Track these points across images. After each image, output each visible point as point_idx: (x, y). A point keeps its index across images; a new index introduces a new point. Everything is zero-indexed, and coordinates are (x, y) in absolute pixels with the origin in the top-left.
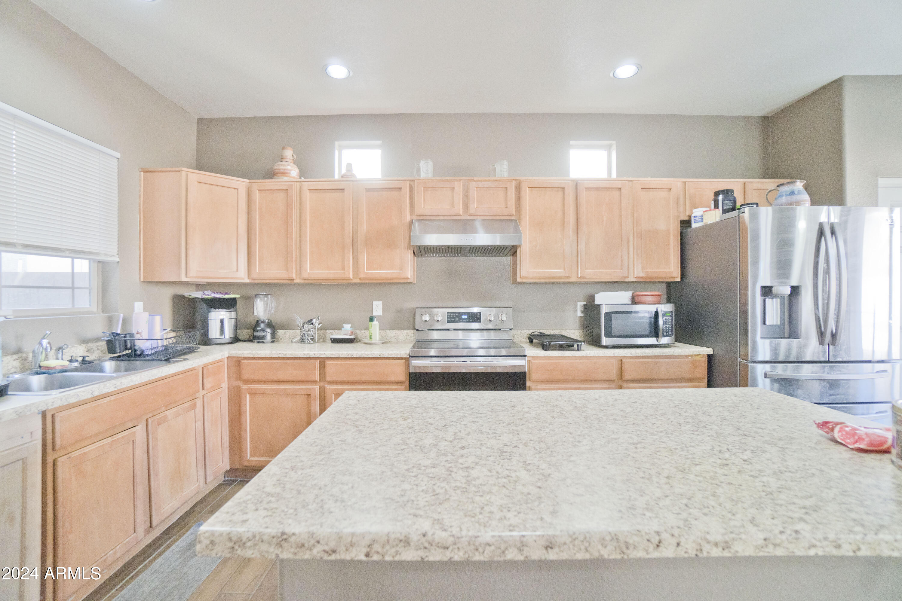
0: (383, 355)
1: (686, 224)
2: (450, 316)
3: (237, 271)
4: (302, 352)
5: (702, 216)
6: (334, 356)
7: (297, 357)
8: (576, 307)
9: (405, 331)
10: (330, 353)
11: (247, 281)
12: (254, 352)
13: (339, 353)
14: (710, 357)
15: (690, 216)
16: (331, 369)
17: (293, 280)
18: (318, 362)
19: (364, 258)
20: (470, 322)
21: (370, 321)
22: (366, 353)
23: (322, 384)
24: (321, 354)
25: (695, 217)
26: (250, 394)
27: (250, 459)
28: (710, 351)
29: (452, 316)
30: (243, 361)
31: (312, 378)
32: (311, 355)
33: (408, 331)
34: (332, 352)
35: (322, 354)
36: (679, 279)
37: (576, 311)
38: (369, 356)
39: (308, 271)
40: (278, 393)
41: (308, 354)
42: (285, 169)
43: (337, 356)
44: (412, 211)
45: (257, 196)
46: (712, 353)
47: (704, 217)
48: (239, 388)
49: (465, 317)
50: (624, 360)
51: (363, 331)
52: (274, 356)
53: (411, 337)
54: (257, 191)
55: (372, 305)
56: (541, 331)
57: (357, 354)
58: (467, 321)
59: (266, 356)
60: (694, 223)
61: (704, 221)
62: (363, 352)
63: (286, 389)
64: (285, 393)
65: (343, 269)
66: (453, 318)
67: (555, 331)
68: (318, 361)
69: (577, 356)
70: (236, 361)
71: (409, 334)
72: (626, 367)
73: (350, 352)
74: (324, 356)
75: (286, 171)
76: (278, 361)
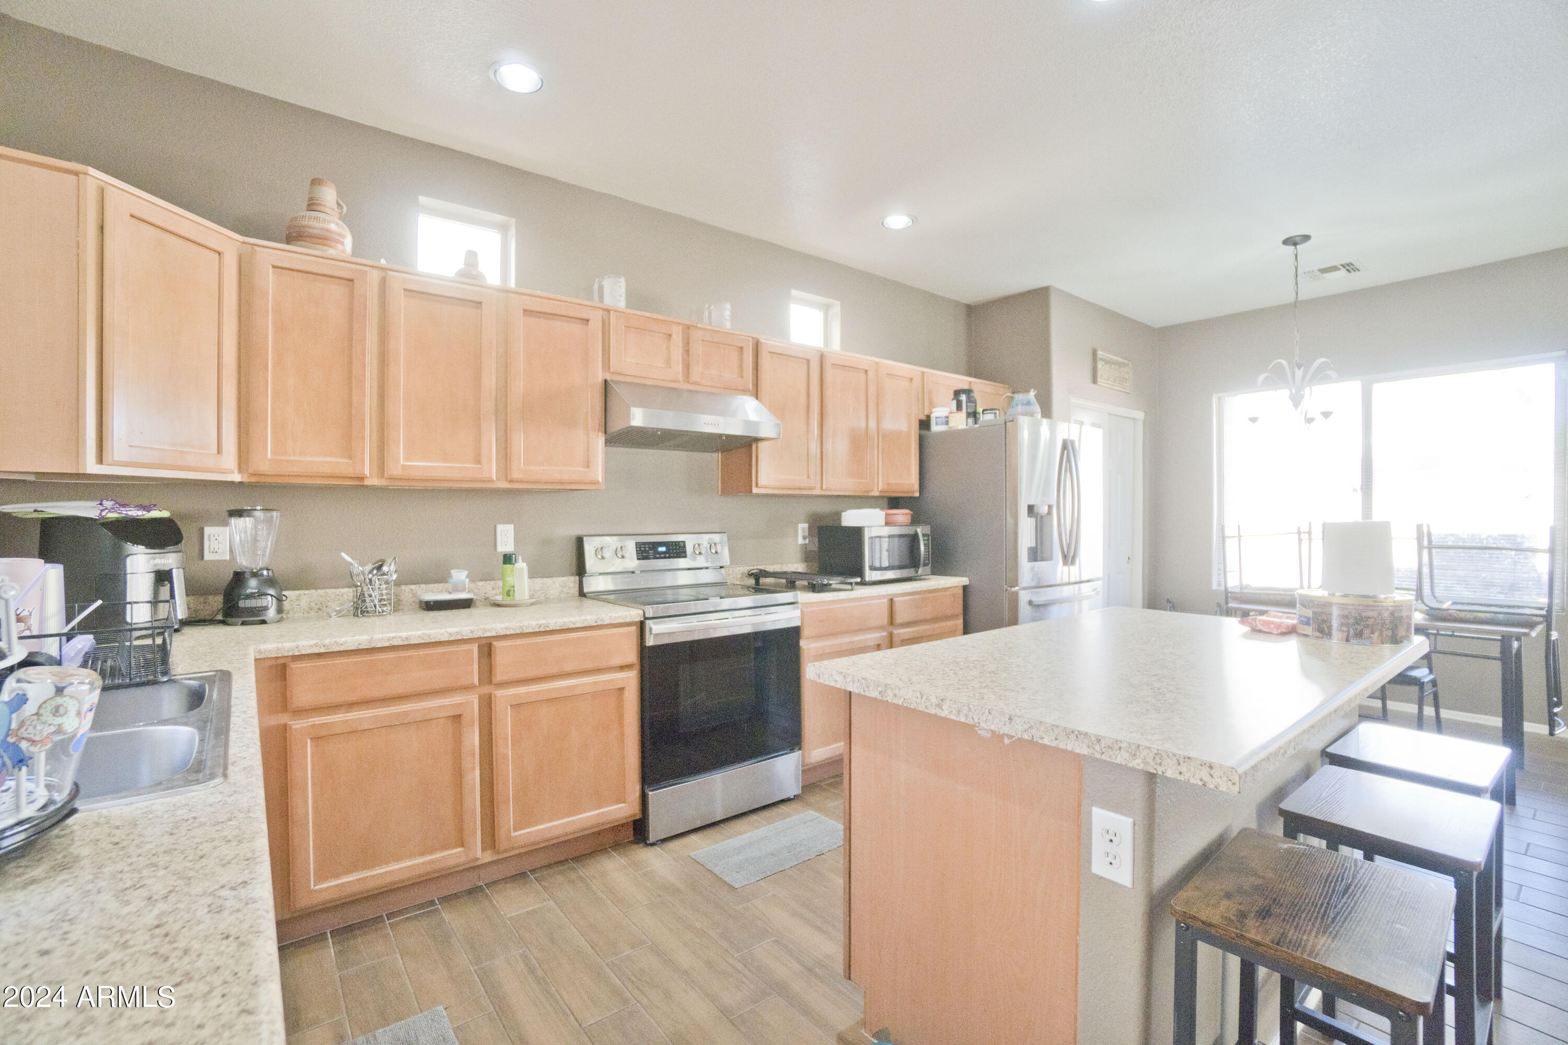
0: (602, 620)
1: (925, 424)
2: (640, 548)
3: (219, 452)
4: (443, 631)
5: (947, 417)
6: (512, 632)
7: (433, 640)
8: (797, 531)
9: (561, 579)
10: (503, 625)
11: (237, 478)
12: (327, 641)
13: (522, 625)
14: (965, 588)
15: (928, 417)
16: (503, 656)
17: (362, 479)
18: (475, 648)
19: (519, 442)
20: (672, 558)
21: (505, 563)
22: (572, 619)
23: (486, 690)
24: (485, 631)
25: (937, 418)
26: (316, 739)
27: (316, 888)
28: (964, 581)
29: (643, 549)
30: (295, 666)
31: (464, 681)
32: (464, 634)
33: (565, 579)
34: (507, 624)
35: (489, 630)
36: (917, 494)
37: (796, 536)
38: (578, 625)
39: (402, 463)
40: (390, 726)
41: (457, 633)
42: (322, 229)
43: (518, 631)
44: (606, 365)
45: (268, 281)
46: (968, 583)
47: (951, 420)
48: (285, 728)
49: (662, 549)
50: (896, 599)
51: (481, 583)
52: (379, 645)
53: (570, 588)
54: (271, 269)
55: (495, 532)
56: (761, 568)
57: (556, 623)
58: (667, 555)
59: (360, 647)
60: (936, 424)
61: (951, 424)
62: (566, 620)
63: (406, 714)
64: (406, 721)
65: (478, 461)
66: (645, 551)
67: (775, 566)
68: (477, 645)
69: (852, 597)
70: (271, 667)
71: (567, 584)
72: (897, 607)
73: (543, 622)
74: (494, 634)
75: (329, 235)
76: (358, 659)
